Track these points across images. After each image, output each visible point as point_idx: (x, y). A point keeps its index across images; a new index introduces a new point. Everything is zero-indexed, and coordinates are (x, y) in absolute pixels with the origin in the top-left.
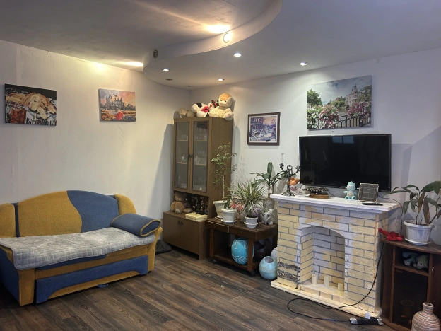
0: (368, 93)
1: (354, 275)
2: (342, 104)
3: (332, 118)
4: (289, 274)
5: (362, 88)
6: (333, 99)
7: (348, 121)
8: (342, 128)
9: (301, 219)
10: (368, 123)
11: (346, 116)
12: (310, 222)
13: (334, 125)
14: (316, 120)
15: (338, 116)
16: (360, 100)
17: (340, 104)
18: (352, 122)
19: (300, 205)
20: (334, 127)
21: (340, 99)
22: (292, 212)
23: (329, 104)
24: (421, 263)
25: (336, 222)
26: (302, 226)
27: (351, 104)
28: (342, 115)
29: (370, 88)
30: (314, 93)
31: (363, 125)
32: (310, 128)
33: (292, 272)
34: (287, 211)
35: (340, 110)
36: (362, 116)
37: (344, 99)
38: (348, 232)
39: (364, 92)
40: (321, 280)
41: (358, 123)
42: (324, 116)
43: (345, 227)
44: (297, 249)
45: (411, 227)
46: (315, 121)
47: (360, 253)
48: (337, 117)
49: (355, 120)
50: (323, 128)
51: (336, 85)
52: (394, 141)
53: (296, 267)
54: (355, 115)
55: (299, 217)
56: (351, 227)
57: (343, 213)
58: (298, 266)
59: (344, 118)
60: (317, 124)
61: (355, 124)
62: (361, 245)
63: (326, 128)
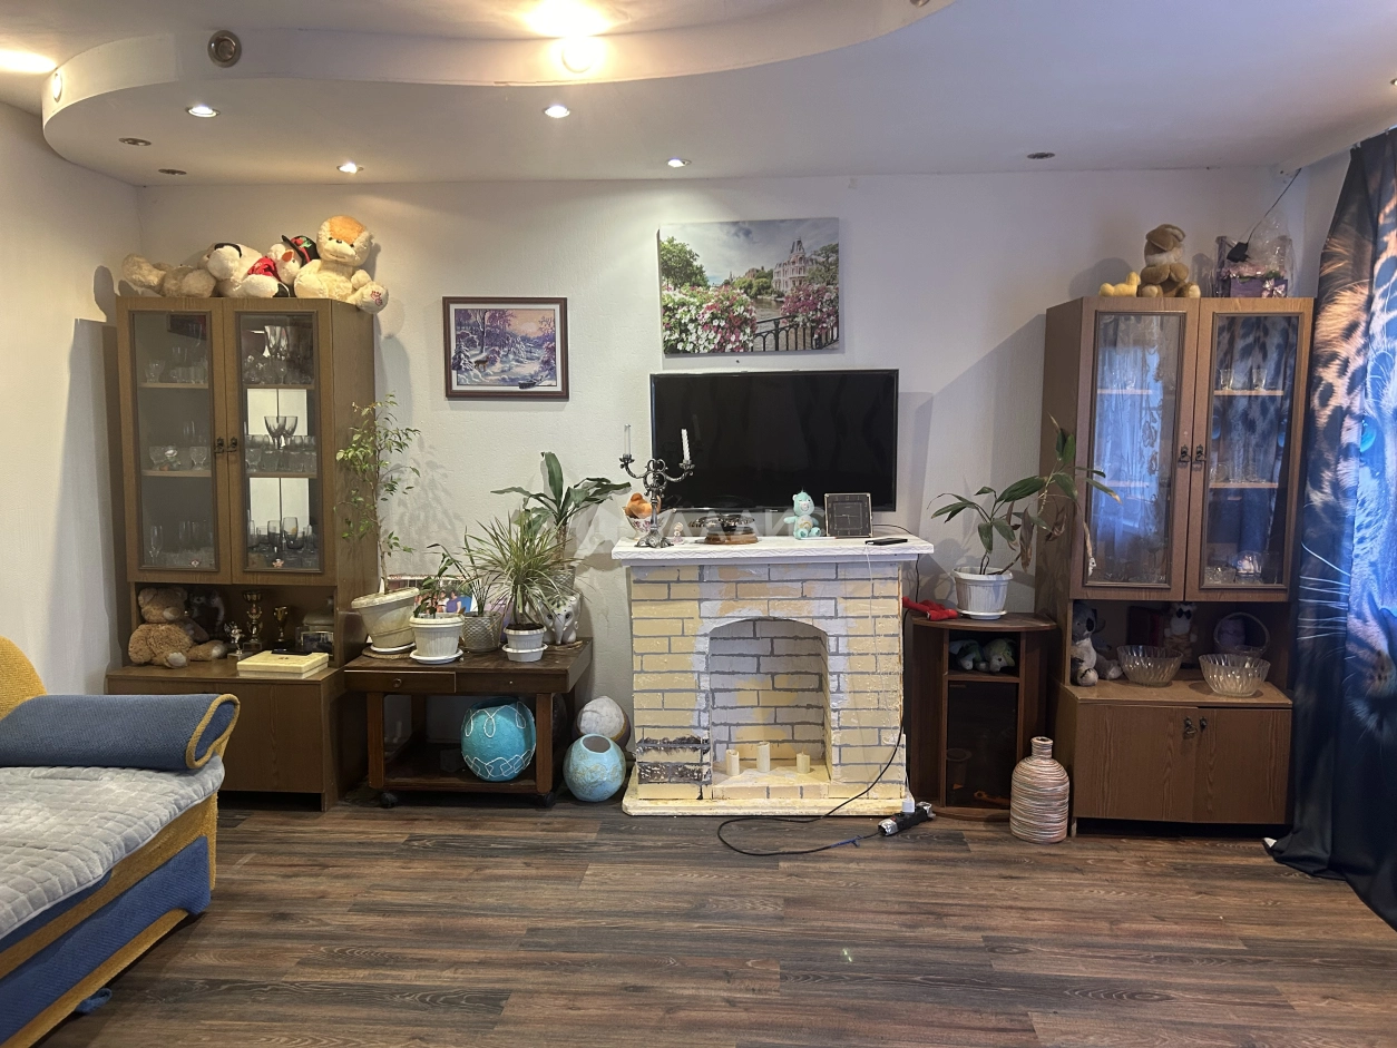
0: (828, 266)
1: (854, 722)
2: (764, 289)
3: (738, 324)
4: (676, 766)
5: (818, 248)
6: (740, 273)
7: (782, 335)
8: (764, 351)
9: (705, 604)
10: (833, 341)
11: (776, 322)
12: (733, 608)
13: (744, 345)
14: (691, 327)
15: (752, 320)
16: (811, 280)
17: (759, 287)
18: (792, 336)
19: (701, 567)
20: (744, 349)
21: (758, 274)
22: (677, 590)
23: (727, 283)
24: (1000, 657)
25: (804, 597)
26: (710, 626)
27: (788, 290)
28: (765, 316)
29: (835, 249)
30: (682, 250)
31: (823, 343)
32: (671, 350)
33: (686, 757)
34: (662, 591)
35: (759, 303)
36: (819, 321)
37: (770, 275)
38: (836, 617)
39: (821, 259)
40: (747, 763)
41: (808, 339)
42: (714, 317)
43: (826, 608)
44: (698, 690)
45: (976, 583)
46: (687, 331)
47: (866, 664)
48: (751, 323)
49: (800, 333)
50: (713, 352)
51: (747, 233)
52: (903, 386)
53: (697, 741)
54: (799, 319)
55: (700, 600)
56: (842, 604)
57: (822, 574)
58: (704, 735)
59: (771, 326)
60: (692, 338)
61: (800, 342)
62: (868, 645)
63: (719, 350)
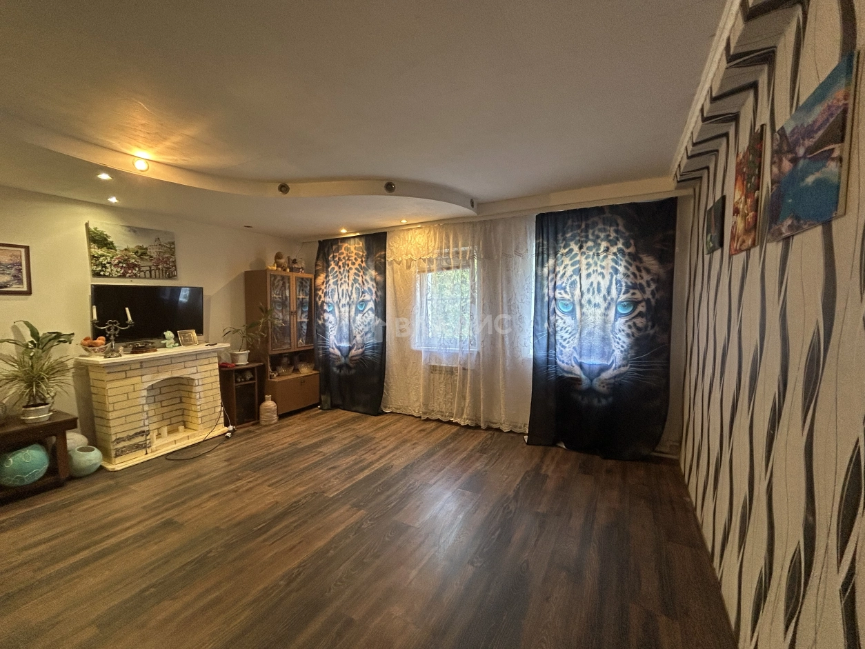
0: (171, 248)
1: (206, 407)
2: (143, 254)
3: (134, 266)
4: (134, 445)
5: (167, 241)
6: (132, 246)
7: (153, 272)
8: (145, 278)
9: (143, 377)
10: (175, 276)
11: (150, 267)
12: (157, 376)
13: (135, 275)
14: (108, 265)
15: (139, 265)
16: (165, 253)
17: (142, 253)
18: (157, 273)
19: (141, 362)
20: (135, 276)
21: (141, 248)
22: (129, 374)
23: (126, 250)
25: (185, 368)
26: (147, 385)
27: (155, 255)
28: (145, 265)
29: (173, 243)
30: (102, 233)
31: (171, 276)
32: (96, 274)
33: (139, 439)
34: (123, 375)
35: (142, 259)
36: (168, 268)
37: (146, 249)
38: (197, 372)
39: (169, 246)
41: (164, 274)
42: (120, 262)
43: (194, 370)
44: (143, 411)
46: (106, 267)
47: (209, 386)
48: (139, 266)
49: (161, 272)
50: (120, 277)
51: (135, 231)
52: (205, 293)
53: (144, 432)
54: (160, 267)
56: (199, 368)
57: (190, 358)
58: (146, 429)
59: (148, 268)
60: (109, 270)
61: (161, 275)
62: (210, 380)
63: (124, 276)
